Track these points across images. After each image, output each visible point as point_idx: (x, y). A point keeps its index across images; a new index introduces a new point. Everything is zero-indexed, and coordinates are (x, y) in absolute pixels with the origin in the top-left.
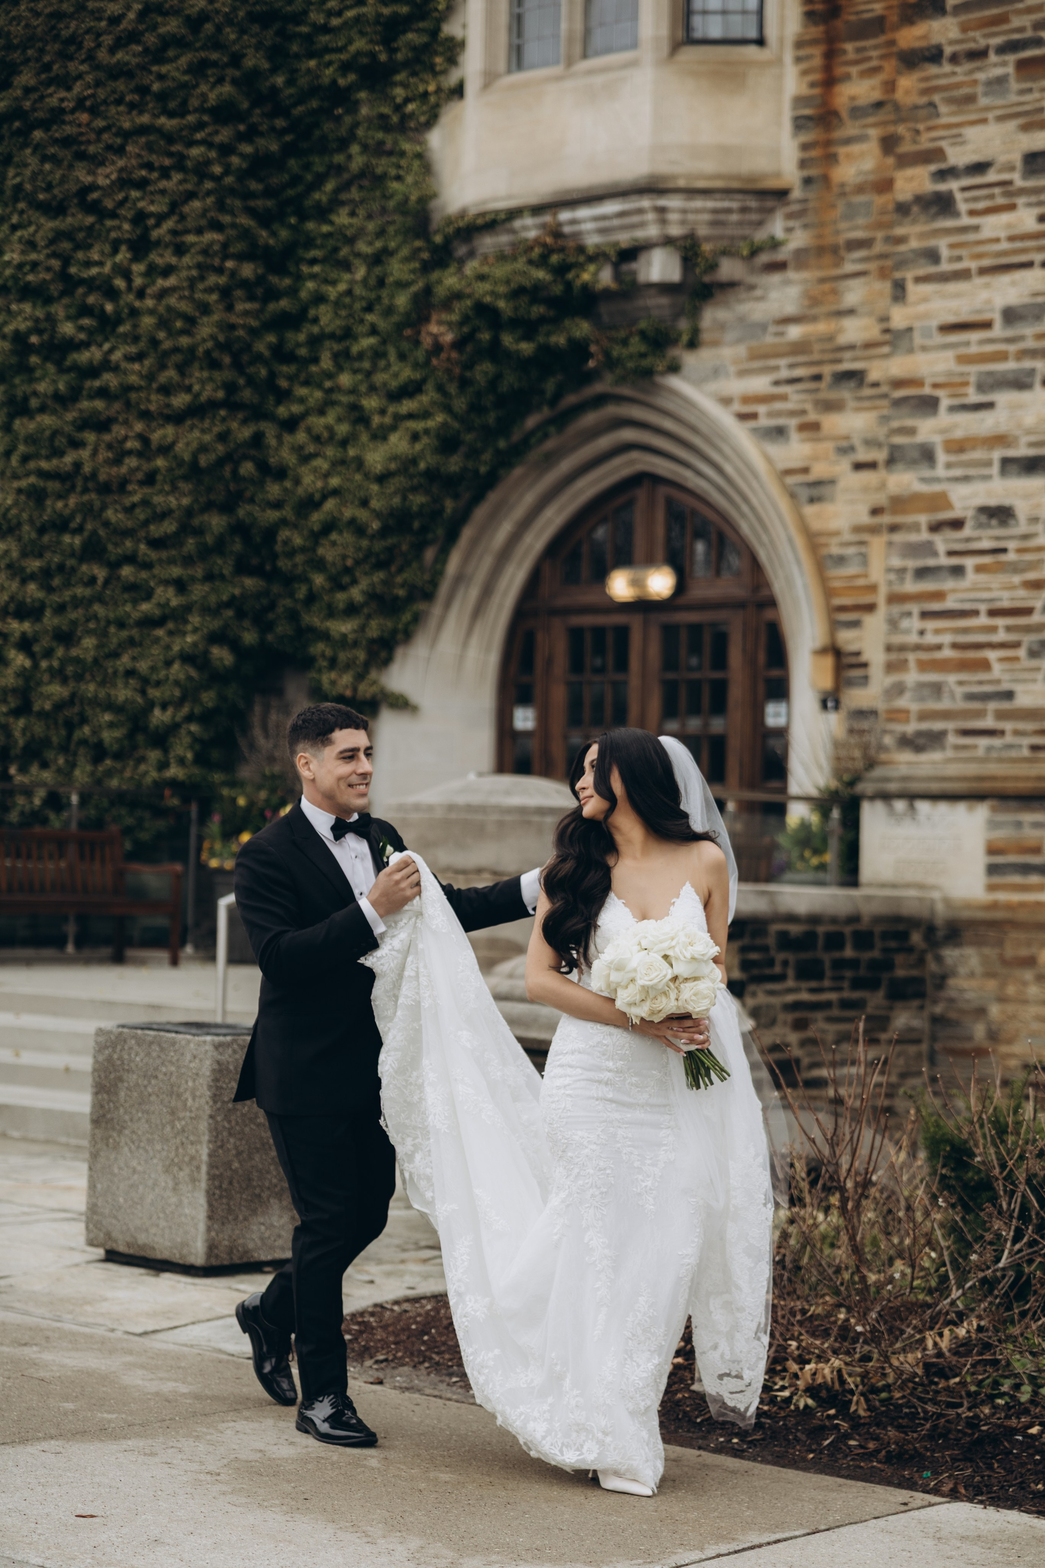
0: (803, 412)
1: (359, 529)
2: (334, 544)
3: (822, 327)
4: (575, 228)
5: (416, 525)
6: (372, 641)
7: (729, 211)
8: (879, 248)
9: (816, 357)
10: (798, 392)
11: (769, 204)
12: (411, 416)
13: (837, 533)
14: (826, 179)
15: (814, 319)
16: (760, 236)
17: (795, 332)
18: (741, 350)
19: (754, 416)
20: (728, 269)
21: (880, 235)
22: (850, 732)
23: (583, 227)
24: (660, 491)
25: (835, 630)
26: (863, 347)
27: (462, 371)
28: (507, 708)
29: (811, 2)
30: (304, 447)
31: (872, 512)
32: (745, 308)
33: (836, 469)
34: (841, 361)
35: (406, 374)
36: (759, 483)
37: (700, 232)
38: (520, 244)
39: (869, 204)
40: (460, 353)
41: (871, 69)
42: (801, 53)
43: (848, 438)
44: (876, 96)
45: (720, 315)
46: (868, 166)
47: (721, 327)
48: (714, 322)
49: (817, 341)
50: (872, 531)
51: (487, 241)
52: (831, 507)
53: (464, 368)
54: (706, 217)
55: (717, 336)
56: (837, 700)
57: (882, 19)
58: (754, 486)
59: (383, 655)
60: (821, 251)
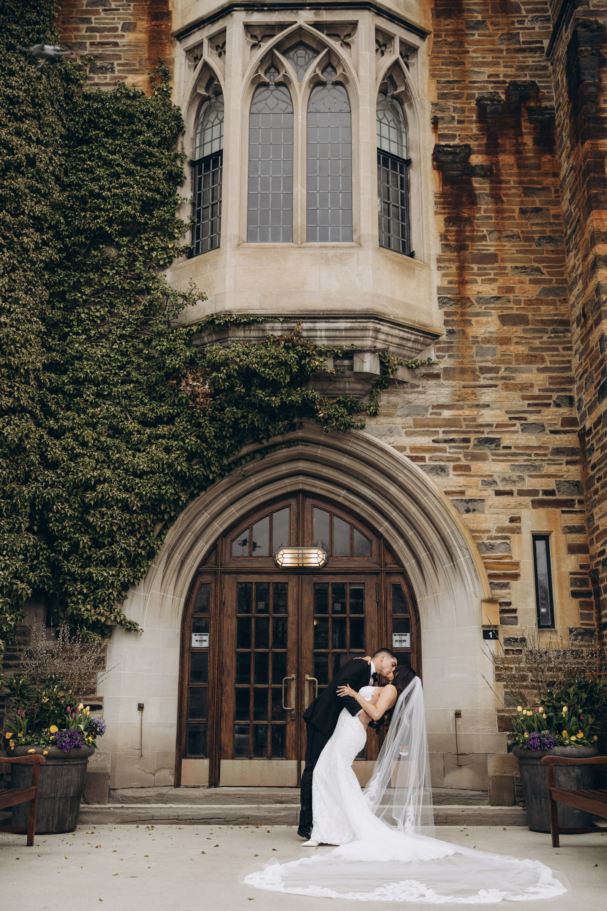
0: (458, 459)
1: (126, 507)
2: (103, 515)
3: (467, 412)
4: (312, 334)
5: (163, 508)
6: (122, 584)
7: (409, 340)
8: (502, 373)
9: (463, 429)
10: (450, 447)
11: (429, 341)
12: (163, 437)
13: (488, 531)
14: (464, 333)
15: (462, 408)
16: (421, 358)
17: (447, 414)
18: (410, 421)
19: (423, 459)
20: (402, 374)
21: (503, 366)
22: (507, 652)
23: (319, 334)
24: (309, 502)
25: (492, 589)
26: (498, 426)
27: (213, 411)
28: (187, 633)
29: (447, 240)
30: (73, 448)
31: (512, 520)
32: (411, 397)
33: (485, 493)
34: (483, 433)
35: (164, 409)
36: (428, 499)
37: (392, 349)
38: (269, 338)
39: (495, 349)
40: (214, 399)
41: (490, 280)
42: (442, 265)
43: (491, 476)
44: (495, 293)
45: (393, 399)
46: (493, 329)
47: (395, 406)
48: (389, 402)
49: (465, 420)
50: (513, 531)
51: (241, 334)
52: (482, 515)
53: (215, 410)
54: (397, 341)
55: (391, 411)
56: (497, 632)
57: (496, 255)
58: (424, 500)
59: (123, 593)
60: (463, 371)
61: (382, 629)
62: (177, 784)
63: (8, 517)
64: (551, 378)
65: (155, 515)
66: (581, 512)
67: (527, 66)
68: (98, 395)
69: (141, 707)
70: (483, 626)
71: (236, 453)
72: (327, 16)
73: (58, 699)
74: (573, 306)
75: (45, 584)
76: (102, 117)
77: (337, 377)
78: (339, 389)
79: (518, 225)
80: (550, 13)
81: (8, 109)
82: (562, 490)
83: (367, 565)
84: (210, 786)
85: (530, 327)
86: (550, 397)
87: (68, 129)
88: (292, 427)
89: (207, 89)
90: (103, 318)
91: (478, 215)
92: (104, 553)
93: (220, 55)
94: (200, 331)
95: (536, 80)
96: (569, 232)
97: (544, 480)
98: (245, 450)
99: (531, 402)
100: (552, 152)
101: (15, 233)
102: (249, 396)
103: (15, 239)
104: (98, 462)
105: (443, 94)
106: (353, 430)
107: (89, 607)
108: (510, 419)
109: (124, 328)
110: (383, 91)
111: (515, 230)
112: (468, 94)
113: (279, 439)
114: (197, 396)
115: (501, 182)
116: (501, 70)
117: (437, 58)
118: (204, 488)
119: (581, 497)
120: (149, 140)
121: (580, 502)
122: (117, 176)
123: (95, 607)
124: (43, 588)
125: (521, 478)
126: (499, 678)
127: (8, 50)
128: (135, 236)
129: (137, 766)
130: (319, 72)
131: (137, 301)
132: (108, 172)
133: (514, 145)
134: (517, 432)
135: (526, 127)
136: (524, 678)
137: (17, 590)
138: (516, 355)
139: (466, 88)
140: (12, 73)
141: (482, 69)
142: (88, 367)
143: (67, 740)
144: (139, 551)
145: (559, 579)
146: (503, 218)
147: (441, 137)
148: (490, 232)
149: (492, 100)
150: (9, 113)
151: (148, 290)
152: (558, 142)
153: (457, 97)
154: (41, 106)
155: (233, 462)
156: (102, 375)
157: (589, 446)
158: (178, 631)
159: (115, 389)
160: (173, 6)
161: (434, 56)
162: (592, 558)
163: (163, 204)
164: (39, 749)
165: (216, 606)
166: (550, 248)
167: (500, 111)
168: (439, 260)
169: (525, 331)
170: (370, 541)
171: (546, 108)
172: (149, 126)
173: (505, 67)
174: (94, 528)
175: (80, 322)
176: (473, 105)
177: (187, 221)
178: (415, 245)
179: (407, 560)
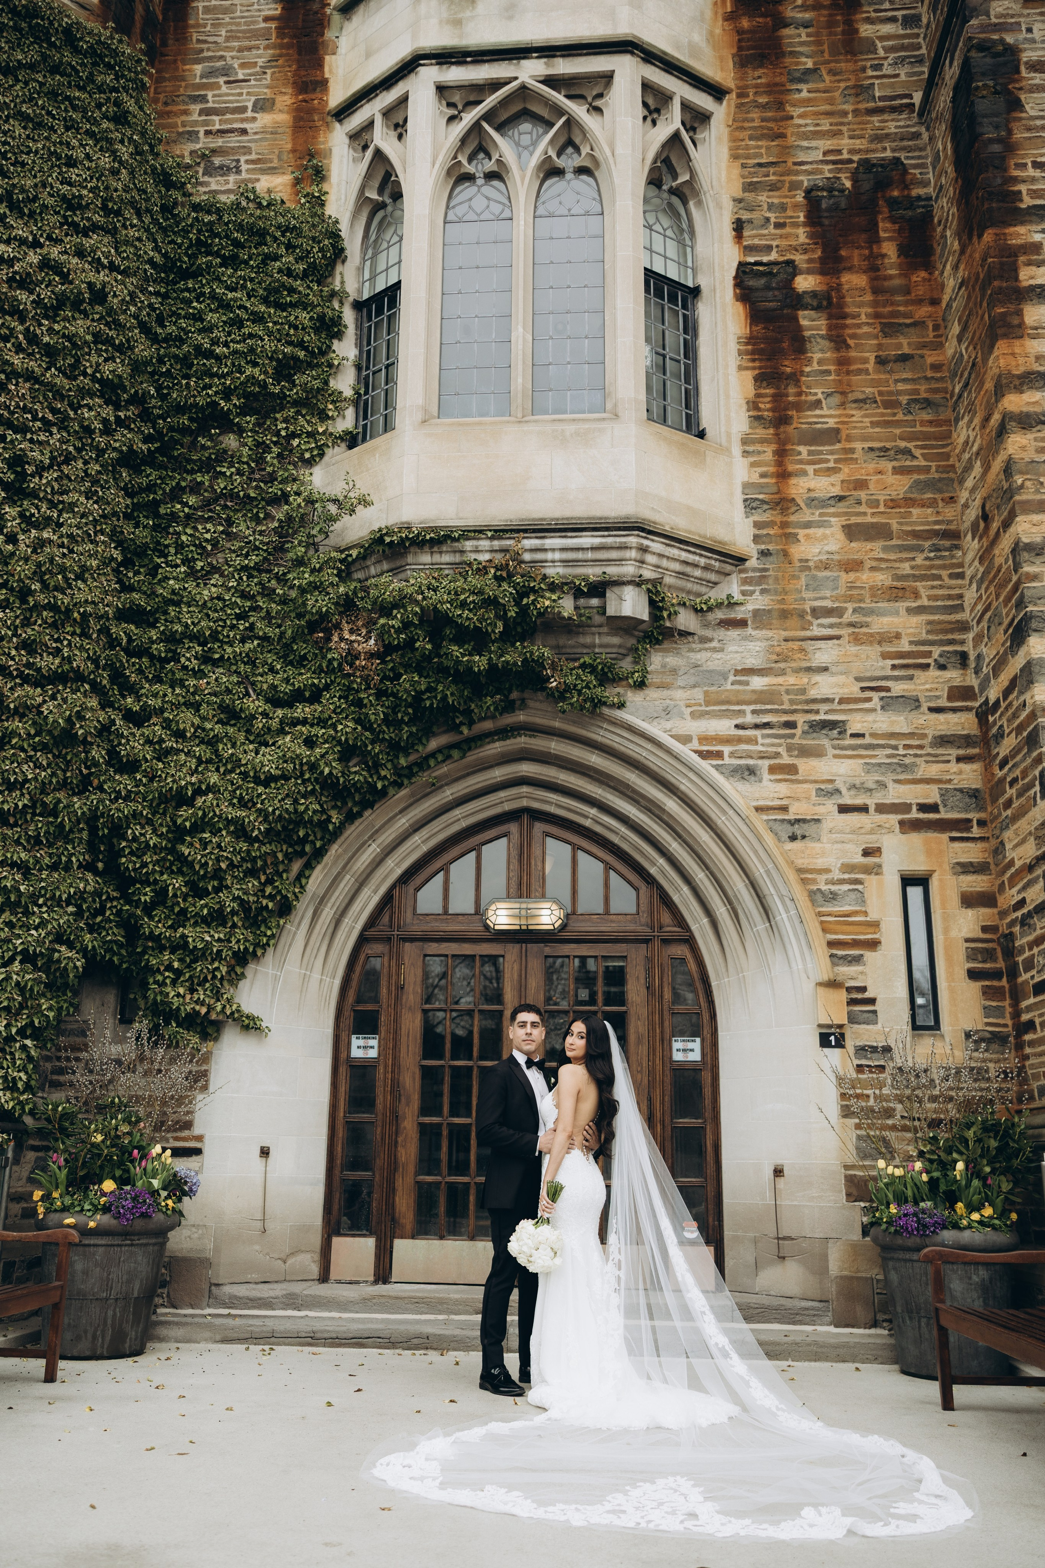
0: (777, 755)
1: (241, 831)
2: (204, 844)
3: (791, 680)
4: (539, 556)
5: (301, 833)
6: (235, 954)
7: (696, 566)
8: (848, 617)
9: (786, 706)
10: (764, 736)
11: (728, 568)
12: (304, 722)
13: (827, 871)
14: (786, 554)
15: (783, 673)
16: (717, 595)
17: (758, 683)
18: (698, 694)
19: (719, 755)
20: (685, 620)
21: (850, 606)
22: (860, 1068)
23: (549, 556)
24: (539, 827)
25: (834, 964)
26: (842, 701)
27: (381, 681)
28: (344, 1036)
29: (759, 409)
30: (161, 741)
31: (866, 853)
32: (701, 657)
33: (821, 810)
34: (817, 712)
35: (305, 678)
36: (730, 819)
37: (668, 580)
38: (470, 565)
39: (836, 579)
40: (383, 662)
41: (829, 469)
42: (750, 448)
43: (831, 781)
44: (836, 491)
45: (672, 660)
46: (833, 547)
47: (674, 671)
48: (664, 666)
49: (788, 692)
50: (868, 870)
51: (426, 558)
52: (817, 845)
53: (385, 678)
54: (677, 567)
55: (668, 679)
56: (843, 1035)
57: (837, 431)
58: (721, 821)
59: (239, 970)
60: (784, 615)
61: (654, 1030)
62: (324, 1277)
63: (50, 845)
64: (930, 623)
65: (291, 846)
66: (982, 839)
67: (887, 135)
68: (206, 659)
69: (265, 1152)
70: (820, 1026)
71: (420, 748)
72: (564, 67)
73: (118, 1137)
74: (966, 506)
75: (114, 954)
76: (217, 235)
77: (581, 625)
78: (584, 646)
79: (874, 383)
80: (924, 51)
81: (65, 217)
82: (950, 804)
83: (632, 927)
84: (376, 1282)
85: (894, 542)
86: (929, 654)
87: (165, 256)
88: (509, 707)
89: (381, 191)
90: (215, 543)
91: (808, 369)
92: (206, 905)
93: (400, 137)
94: (362, 557)
95: (902, 155)
96: (957, 390)
97: (920, 787)
98: (433, 744)
99: (896, 662)
100: (928, 266)
101: (71, 405)
102: (439, 656)
103: (72, 413)
104: (200, 761)
105: (751, 184)
106: (606, 711)
107: (181, 991)
108: (863, 689)
109: (247, 556)
110: (654, 181)
111: (868, 390)
112: (791, 183)
113: (488, 725)
114: (357, 657)
115: (845, 316)
116: (845, 143)
117: (743, 128)
118: (370, 805)
119: (982, 815)
120: (288, 269)
121: (981, 823)
122: (239, 323)
123: (192, 991)
124: (111, 959)
125: (882, 785)
126: (846, 1112)
127: (67, 129)
128: (267, 416)
129: (257, 1247)
130: (552, 153)
131: (268, 516)
132: (224, 318)
133: (867, 258)
134: (873, 710)
135: (885, 229)
136: (889, 1113)
137: (59, 961)
138: (872, 588)
139: (789, 173)
140: (71, 163)
141: (814, 143)
142: (188, 616)
143: (129, 1204)
144: (264, 902)
145: (947, 949)
146: (848, 373)
147: (749, 249)
148: (829, 395)
149: (830, 190)
150: (66, 223)
151: (284, 498)
152: (938, 250)
153: (773, 187)
154: (118, 213)
155: (415, 764)
156: (210, 628)
157: (994, 730)
158: (329, 1030)
159: (229, 650)
160: (330, 71)
161: (737, 126)
162: (1003, 914)
163: (311, 366)
164: (82, 1218)
165: (389, 992)
166: (926, 416)
167: (843, 205)
168: (745, 442)
169: (885, 549)
170: (636, 889)
171: (919, 198)
172: (289, 247)
173: (851, 137)
174: (191, 865)
175: (180, 547)
176: (800, 197)
177: (348, 393)
178: (706, 420)
179: (696, 920)
